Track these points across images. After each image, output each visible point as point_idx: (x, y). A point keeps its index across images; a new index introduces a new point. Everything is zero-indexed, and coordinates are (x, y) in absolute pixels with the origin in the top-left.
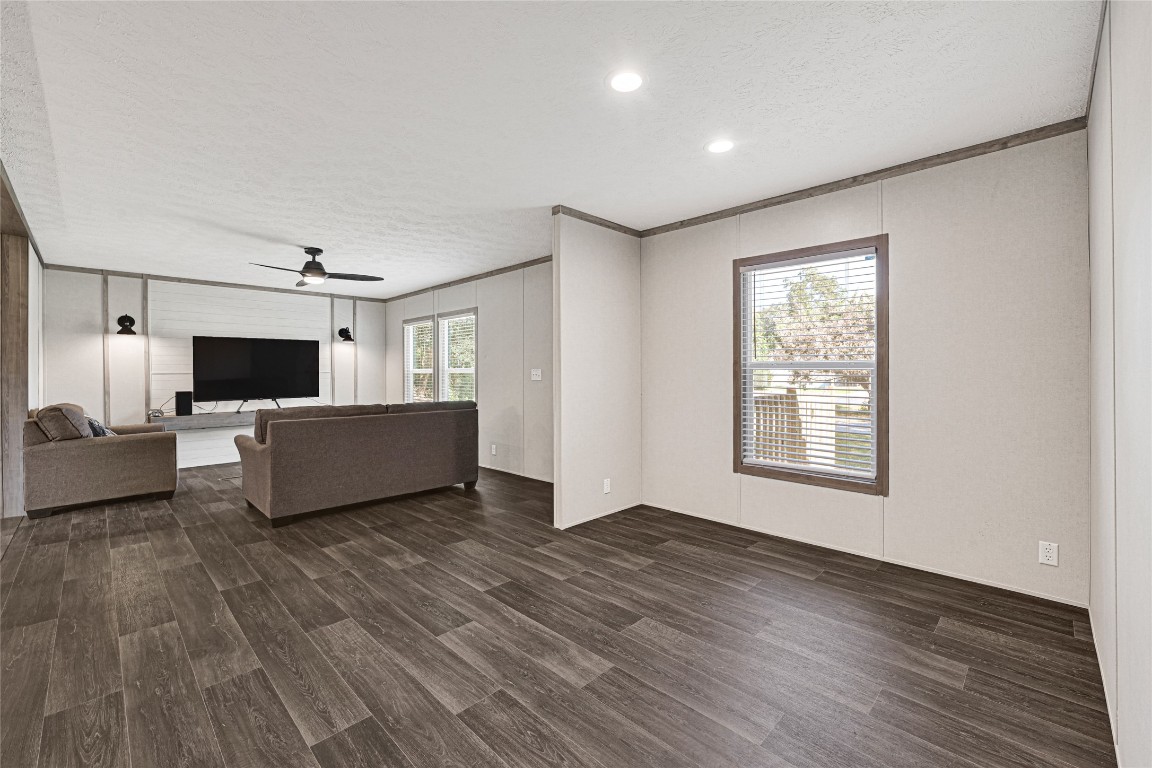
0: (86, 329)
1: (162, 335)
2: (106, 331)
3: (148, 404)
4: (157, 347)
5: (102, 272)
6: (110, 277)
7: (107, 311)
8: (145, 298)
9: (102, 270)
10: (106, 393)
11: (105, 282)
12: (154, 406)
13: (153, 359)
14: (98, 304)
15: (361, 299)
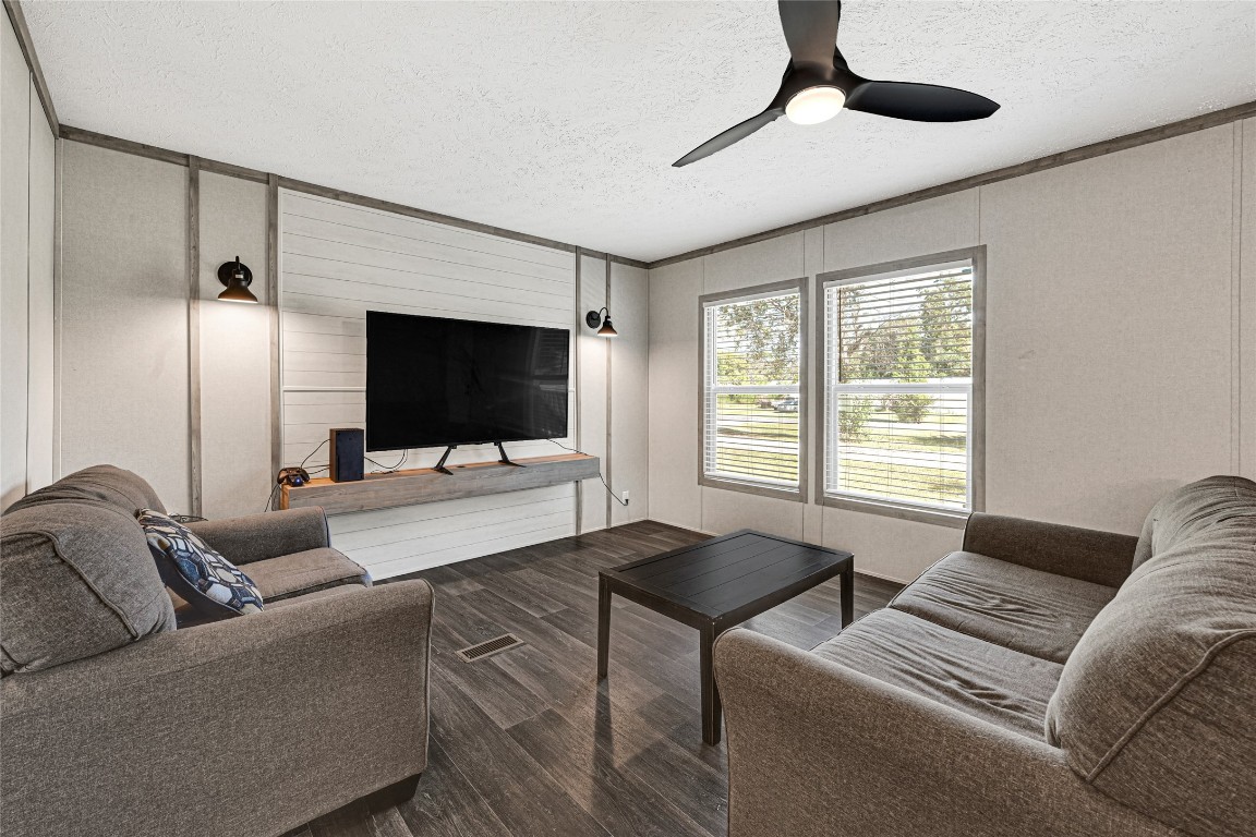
0: (152, 286)
1: (306, 309)
2: (194, 294)
3: (276, 458)
4: (294, 334)
5: (187, 160)
6: (202, 173)
7: (196, 248)
8: (272, 226)
9: (187, 156)
10: (193, 433)
11: (193, 182)
12: (290, 460)
13: (286, 358)
14: (178, 232)
15: (617, 259)
